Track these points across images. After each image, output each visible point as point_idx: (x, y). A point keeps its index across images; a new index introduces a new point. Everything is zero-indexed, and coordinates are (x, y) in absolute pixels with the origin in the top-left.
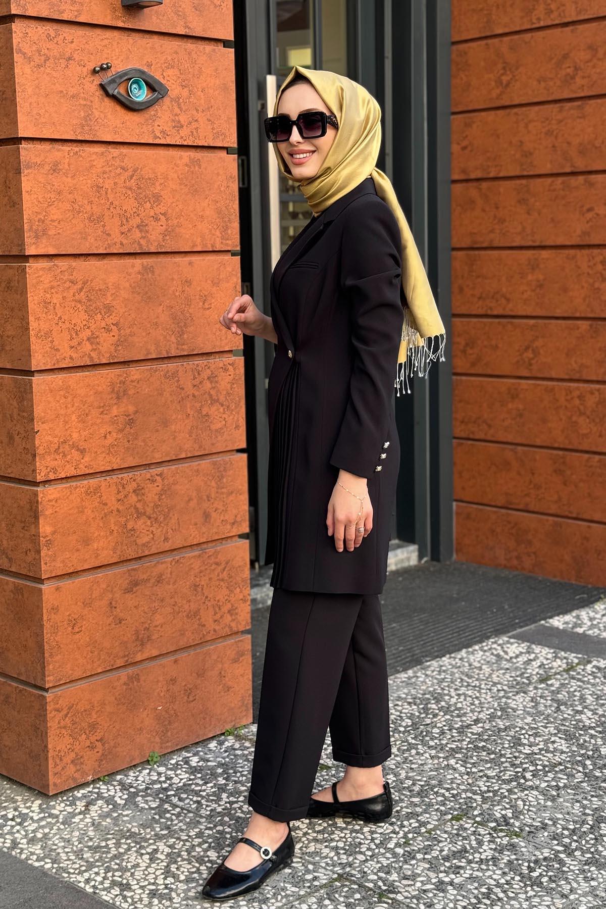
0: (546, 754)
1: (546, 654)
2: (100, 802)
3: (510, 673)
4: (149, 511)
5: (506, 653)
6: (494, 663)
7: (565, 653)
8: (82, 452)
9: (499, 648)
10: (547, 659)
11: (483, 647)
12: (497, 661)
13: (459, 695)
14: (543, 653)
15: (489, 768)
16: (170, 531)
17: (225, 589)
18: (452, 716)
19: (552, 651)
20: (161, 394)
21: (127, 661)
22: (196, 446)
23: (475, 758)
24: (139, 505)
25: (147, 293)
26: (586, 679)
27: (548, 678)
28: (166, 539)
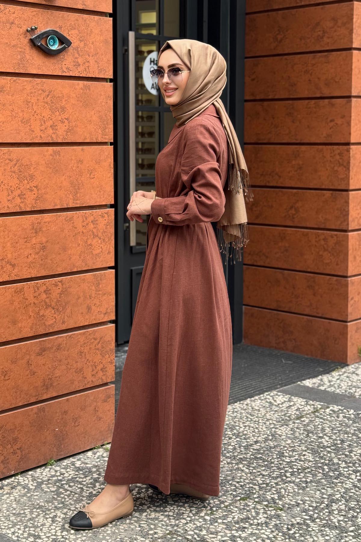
0: (299, 462)
1: (301, 402)
2: (19, 487)
3: (278, 413)
4: (53, 304)
5: (275, 401)
6: (268, 407)
7: (313, 402)
8: (13, 266)
9: (271, 398)
10: (302, 405)
11: (261, 397)
12: (270, 406)
13: (245, 426)
14: (299, 401)
15: (264, 470)
16: (66, 318)
17: (99, 355)
18: (241, 439)
19: (305, 400)
20: (63, 231)
21: (37, 399)
22: (84, 264)
23: (255, 464)
24: (47, 300)
25: (55, 168)
26: (325, 418)
27: (302, 417)
28: (63, 322)
